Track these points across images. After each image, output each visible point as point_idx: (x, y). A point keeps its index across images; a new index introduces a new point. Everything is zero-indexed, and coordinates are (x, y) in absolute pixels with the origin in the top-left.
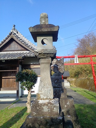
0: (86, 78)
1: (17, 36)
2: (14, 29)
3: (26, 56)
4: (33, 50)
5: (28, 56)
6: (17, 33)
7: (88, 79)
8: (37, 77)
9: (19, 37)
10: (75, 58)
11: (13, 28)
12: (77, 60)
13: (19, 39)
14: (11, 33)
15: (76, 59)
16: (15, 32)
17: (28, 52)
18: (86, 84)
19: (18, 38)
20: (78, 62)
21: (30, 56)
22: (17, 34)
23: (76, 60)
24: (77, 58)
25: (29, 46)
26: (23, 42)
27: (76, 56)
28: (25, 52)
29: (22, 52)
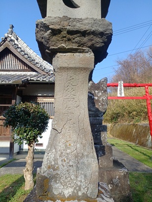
0: (131, 123)
1: (15, 44)
2: (12, 32)
3: (30, 80)
4: (43, 70)
5: (33, 80)
6: (17, 39)
7: (134, 125)
8: (47, 118)
9: (19, 46)
10: (119, 87)
11: (10, 30)
12: (123, 91)
13: (19, 50)
14: (6, 38)
15: (121, 88)
16: (12, 38)
17: (34, 73)
18: (131, 133)
19: (18, 48)
20: (123, 95)
21: (37, 80)
22: (16, 42)
23: (121, 90)
24: (123, 87)
25: (37, 63)
26: (26, 56)
27: (121, 84)
28: (29, 73)
29: (23, 73)
